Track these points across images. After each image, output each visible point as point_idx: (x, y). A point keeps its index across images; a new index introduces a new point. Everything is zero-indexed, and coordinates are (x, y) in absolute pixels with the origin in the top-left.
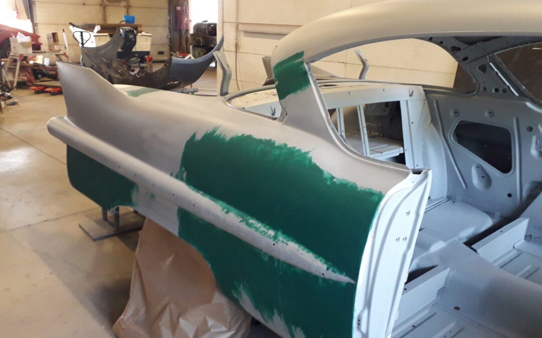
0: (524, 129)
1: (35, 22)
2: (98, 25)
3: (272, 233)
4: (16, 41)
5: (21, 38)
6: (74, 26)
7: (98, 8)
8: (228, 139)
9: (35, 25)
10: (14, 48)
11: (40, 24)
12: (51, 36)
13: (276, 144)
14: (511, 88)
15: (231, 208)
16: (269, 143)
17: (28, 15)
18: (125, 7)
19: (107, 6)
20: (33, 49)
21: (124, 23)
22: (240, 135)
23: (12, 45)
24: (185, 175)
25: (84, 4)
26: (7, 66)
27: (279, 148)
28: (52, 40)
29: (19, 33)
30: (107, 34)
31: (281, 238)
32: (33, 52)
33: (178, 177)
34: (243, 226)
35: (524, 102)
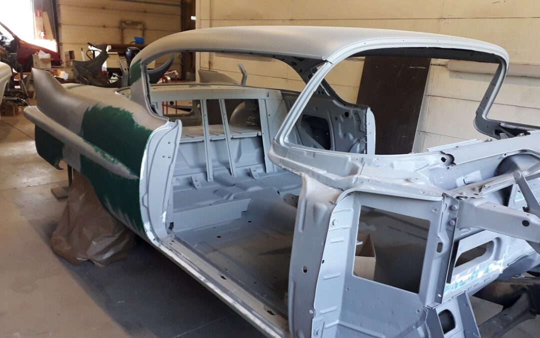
0: (334, 119)
1: (60, 42)
2: (109, 45)
3: (112, 159)
4: (38, 57)
5: (42, 55)
6: (91, 45)
7: (117, 30)
8: (101, 109)
9: (59, 45)
10: (36, 63)
11: (66, 43)
12: (68, 54)
13: (121, 110)
14: (325, 91)
15: (99, 149)
16: (118, 109)
17: (54, 35)
18: (141, 29)
19: (125, 28)
20: (52, 65)
21: (134, 43)
22: (107, 106)
23: (34, 60)
24: (83, 134)
25: (104, 27)
26: (29, 78)
27: (121, 111)
28: (69, 57)
29: (41, 51)
30: (116, 53)
31: (116, 161)
32: (52, 68)
33: (80, 135)
34: (102, 158)
35: (331, 100)
